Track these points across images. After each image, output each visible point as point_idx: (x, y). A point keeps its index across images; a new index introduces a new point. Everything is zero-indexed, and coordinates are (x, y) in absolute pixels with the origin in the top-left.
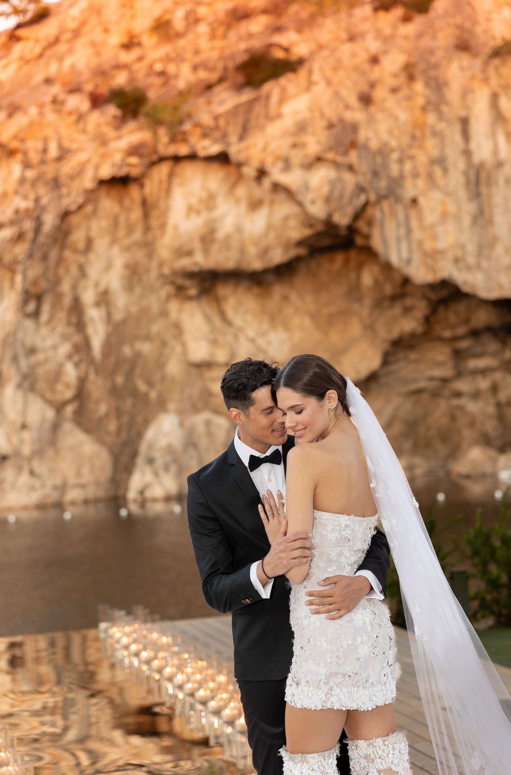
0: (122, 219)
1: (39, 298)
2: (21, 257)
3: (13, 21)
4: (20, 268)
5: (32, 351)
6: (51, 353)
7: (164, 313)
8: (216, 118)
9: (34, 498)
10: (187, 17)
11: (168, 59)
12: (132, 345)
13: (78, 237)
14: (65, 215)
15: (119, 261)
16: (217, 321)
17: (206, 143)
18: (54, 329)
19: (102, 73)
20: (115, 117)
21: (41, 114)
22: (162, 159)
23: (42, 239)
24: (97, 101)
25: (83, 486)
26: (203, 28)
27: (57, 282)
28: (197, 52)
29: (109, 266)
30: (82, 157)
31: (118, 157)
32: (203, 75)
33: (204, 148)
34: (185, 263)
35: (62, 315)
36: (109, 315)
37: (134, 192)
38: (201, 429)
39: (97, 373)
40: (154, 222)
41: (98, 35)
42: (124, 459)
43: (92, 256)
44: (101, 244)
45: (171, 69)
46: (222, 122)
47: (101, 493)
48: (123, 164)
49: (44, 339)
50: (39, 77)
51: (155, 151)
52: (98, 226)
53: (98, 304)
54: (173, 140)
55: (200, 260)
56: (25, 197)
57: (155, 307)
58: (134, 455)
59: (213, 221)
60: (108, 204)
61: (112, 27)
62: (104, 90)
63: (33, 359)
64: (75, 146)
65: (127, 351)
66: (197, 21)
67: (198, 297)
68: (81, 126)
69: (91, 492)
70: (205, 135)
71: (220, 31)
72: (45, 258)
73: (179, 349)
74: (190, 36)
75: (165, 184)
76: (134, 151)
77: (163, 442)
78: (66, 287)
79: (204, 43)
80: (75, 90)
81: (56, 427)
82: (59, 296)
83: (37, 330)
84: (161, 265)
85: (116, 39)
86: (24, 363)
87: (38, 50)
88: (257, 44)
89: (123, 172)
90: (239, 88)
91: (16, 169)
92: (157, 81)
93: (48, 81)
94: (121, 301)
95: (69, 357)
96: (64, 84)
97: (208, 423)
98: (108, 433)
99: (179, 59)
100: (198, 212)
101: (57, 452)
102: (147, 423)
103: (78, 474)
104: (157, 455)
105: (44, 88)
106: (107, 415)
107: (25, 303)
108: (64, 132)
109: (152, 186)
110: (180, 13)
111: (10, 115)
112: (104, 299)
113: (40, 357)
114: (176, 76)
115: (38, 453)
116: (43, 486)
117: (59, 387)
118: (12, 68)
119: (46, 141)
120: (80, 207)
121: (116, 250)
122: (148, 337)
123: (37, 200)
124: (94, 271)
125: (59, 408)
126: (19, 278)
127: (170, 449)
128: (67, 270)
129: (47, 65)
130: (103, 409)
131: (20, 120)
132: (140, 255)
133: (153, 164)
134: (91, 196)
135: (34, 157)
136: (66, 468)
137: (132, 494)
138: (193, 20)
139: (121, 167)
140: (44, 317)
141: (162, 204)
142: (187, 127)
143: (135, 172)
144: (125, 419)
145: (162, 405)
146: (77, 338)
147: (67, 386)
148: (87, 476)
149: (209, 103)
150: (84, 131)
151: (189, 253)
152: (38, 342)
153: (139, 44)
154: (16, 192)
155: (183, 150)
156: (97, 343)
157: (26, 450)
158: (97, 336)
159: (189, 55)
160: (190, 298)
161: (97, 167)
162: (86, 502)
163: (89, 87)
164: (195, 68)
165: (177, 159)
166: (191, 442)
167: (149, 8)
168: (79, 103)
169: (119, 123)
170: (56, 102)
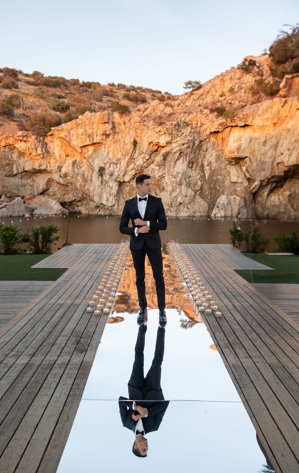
0: (216, 143)
1: (193, 163)
2: (189, 152)
3: (191, 89)
4: (188, 155)
5: (190, 177)
6: (195, 177)
7: (225, 169)
8: (244, 116)
9: (187, 214)
10: (238, 88)
11: (232, 99)
12: (216, 176)
13: (204, 147)
14: (201, 142)
15: (214, 154)
16: (240, 172)
17: (240, 123)
18: (196, 171)
19: (214, 103)
20: (216, 115)
21: (197, 114)
22: (227, 127)
23: (194, 148)
24: (212, 111)
25: (200, 212)
26: (243, 90)
27: (198, 159)
28: (240, 97)
29: (211, 155)
30: (206, 126)
31: (216, 126)
32: (241, 103)
33: (240, 124)
34: (232, 155)
35: (198, 168)
36: (211, 168)
37: (220, 135)
38: (232, 200)
39: (206, 183)
40: (224, 144)
41: (214, 93)
42: (211, 206)
43: (207, 152)
44: (210, 150)
45: (233, 102)
47: (205, 214)
49: (193, 174)
50: (197, 105)
51: (227, 124)
52: (209, 145)
53: (208, 165)
54: (231, 122)
55: (236, 155)
56: (191, 137)
57: (223, 167)
58: (214, 205)
59: (241, 144)
60: (212, 139)
61: (218, 90)
62: (214, 108)
63: (190, 179)
64: (205, 123)
65: (215, 178)
66: (242, 88)
67: (235, 164)
68: (207, 118)
69: (202, 214)
70: (240, 120)
71: (247, 92)
72: (195, 153)
73: (228, 178)
74: (239, 92)
75: (228, 134)
76: (221, 125)
77: (222, 202)
78: (200, 160)
79: (243, 95)
80: (206, 108)
81: (194, 197)
82: (198, 163)
83: (192, 171)
84: (225, 156)
85: (219, 94)
86: (187, 180)
87: (198, 97)
89: (217, 130)
91: (189, 129)
92: (229, 105)
93: (199, 106)
94: (214, 165)
95: (199, 179)
96: (203, 107)
97: (234, 198)
98: (208, 199)
99: (235, 99)
100: (237, 142)
101: (194, 203)
102: (218, 197)
103: (199, 209)
104: (220, 205)
105: (198, 107)
106: (207, 194)
107: (189, 164)
108: (202, 119)
109: (225, 134)
110: (237, 86)
111: (189, 115)
112: (210, 164)
113: (192, 178)
114: (234, 104)
115: (189, 203)
116: (190, 212)
117: (196, 186)
118: (191, 102)
119: (197, 121)
120: (205, 139)
121: (214, 151)
122: (220, 175)
123: (194, 137)
124: (207, 157)
125: (196, 192)
126: (188, 158)
127: (223, 204)
128: (200, 156)
129: (200, 101)
130: (207, 193)
131: (191, 116)
133: (226, 128)
134: (208, 136)
135: (194, 126)
136: (196, 207)
137: (212, 215)
138: (240, 88)
139: (217, 129)
140: (194, 168)
141: (227, 139)
142: (235, 118)
143: (220, 130)
144: (213, 196)
145: (223, 193)
146: (202, 174)
147: (198, 186)
148: (201, 210)
149: (242, 111)
150: (208, 119)
151: (234, 153)
152: (192, 174)
153: (225, 95)
154: (188, 135)
155: (234, 125)
156: (207, 176)
157: (186, 202)
158: (207, 174)
159: (238, 98)
160: (233, 165)
161: (210, 129)
162: (201, 216)
163: (210, 107)
164: (239, 102)
165: (232, 127)
166: (229, 203)
167: (228, 85)
168: (207, 111)
169: (218, 117)
170: (201, 111)
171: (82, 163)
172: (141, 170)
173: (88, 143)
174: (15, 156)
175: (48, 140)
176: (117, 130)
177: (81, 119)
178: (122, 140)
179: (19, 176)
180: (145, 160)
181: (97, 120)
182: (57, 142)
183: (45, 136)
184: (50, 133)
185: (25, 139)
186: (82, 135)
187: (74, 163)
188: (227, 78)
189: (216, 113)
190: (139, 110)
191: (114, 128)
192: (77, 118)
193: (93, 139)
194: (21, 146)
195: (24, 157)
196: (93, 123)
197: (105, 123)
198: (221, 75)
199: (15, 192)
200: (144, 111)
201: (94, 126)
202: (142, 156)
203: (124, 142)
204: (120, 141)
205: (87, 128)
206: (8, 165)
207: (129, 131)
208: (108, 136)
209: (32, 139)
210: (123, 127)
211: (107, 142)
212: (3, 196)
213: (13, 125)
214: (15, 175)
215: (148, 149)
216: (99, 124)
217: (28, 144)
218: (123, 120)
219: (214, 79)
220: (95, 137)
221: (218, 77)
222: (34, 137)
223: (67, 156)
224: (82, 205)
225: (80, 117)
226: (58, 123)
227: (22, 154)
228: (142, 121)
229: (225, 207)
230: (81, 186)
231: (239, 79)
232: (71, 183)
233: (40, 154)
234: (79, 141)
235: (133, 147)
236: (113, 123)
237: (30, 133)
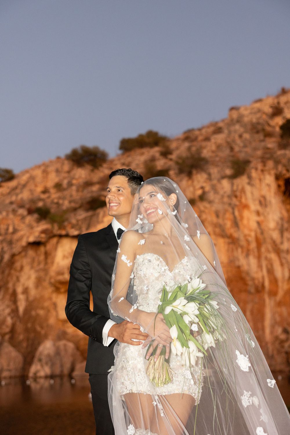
0: (36, 259)
7: (50, 299)
8: (78, 221)
10: (68, 183)
11: (59, 198)
12: (36, 311)
13: (18, 265)
14: (13, 256)
15: (33, 275)
18: (4, 302)
19: (33, 201)
20: (37, 218)
21: (7, 215)
22: (54, 236)
23: (2, 265)
24: (30, 212)
25: (10, 370)
26: (74, 188)
27: (7, 282)
28: (71, 196)
29: (29, 278)
30: (21, 233)
31: (37, 234)
32: (73, 205)
33: (72, 232)
34: (60, 278)
35: (8, 297)
36: (28, 297)
37: (42, 249)
38: (62, 347)
39: (20, 322)
40: (49, 261)
41: (32, 187)
42: (29, 359)
43: (23, 274)
44: (27, 269)
45: (61, 202)
46: (80, 223)
47: (17, 374)
48: (39, 236)
50: (7, 201)
51: (52, 232)
52: (25, 262)
53: (23, 293)
54: (60, 228)
57: (47, 296)
58: (33, 357)
60: (31, 253)
61: (38, 185)
62: (33, 207)
64: (19, 229)
65: (33, 313)
66: (72, 185)
68: (23, 221)
69: (13, 373)
70: (73, 227)
72: (3, 272)
73: (54, 313)
74: (69, 190)
75: (55, 247)
76: (44, 232)
77: (46, 352)
78: (10, 285)
79: (74, 193)
80: (22, 206)
81: (1, 344)
82: (7, 289)
84: (51, 278)
85: (39, 189)
87: (8, 191)
88: (95, 195)
89: (38, 240)
90: (87, 210)
92: (55, 206)
93: (11, 203)
94: (33, 292)
95: (9, 314)
96: (17, 205)
97: (65, 345)
98: (23, 348)
99: (64, 198)
102: (39, 344)
103: (8, 365)
104: (43, 358)
105: (10, 206)
106: (22, 340)
108: (16, 222)
109: (49, 247)
110: (65, 182)
112: (26, 291)
114: (62, 205)
117: (4, 327)
119: (8, 226)
120: (20, 253)
121: (32, 272)
122: (43, 308)
123: (2, 249)
124: (23, 279)
127: (49, 356)
129: (12, 197)
130: (21, 337)
132: (42, 274)
133: (51, 237)
134: (25, 249)
135: (3, 231)
136: (3, 362)
137: (31, 374)
138: (70, 184)
139: (38, 238)
141: (53, 254)
142: (66, 223)
143: (43, 240)
145: (47, 337)
146: (13, 307)
147: (7, 326)
148: (12, 366)
149: (75, 215)
150: (24, 223)
151: (63, 274)
153: (49, 192)
155: (63, 233)
156: (21, 309)
158: (22, 306)
159: (68, 197)
161: (28, 237)
162: (11, 377)
163: (27, 206)
164: (70, 202)
165: (61, 236)
166: (58, 353)
167: (53, 179)
168: (22, 212)
169: (38, 221)
170: (14, 211)
188: (52, 169)
189: (36, 216)
198: (44, 164)
219: (33, 169)
221: (39, 167)
229: (51, 360)
231: (69, 172)
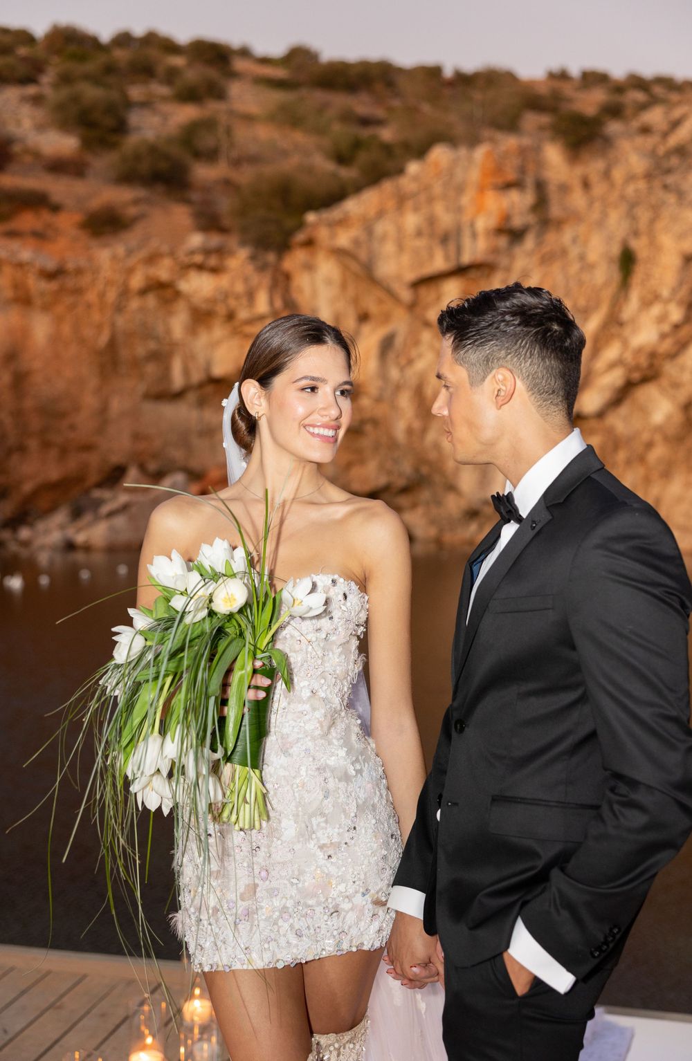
171: (417, 342)
172: (651, 366)
173: (439, 263)
174: (178, 323)
175: (294, 260)
176: (555, 211)
177: (416, 178)
178: (574, 252)
179: (192, 397)
180: (666, 328)
181: (475, 175)
182: (327, 268)
183: (283, 247)
184: (300, 237)
185: (213, 261)
186: (419, 233)
187: (387, 345)
190: (646, 130)
191: (541, 204)
192: (400, 171)
193: (459, 250)
194: (199, 286)
195: (209, 328)
196: (460, 189)
197: (508, 186)
199: (177, 454)
200: (665, 135)
201: (466, 200)
202: (656, 310)
203: (582, 257)
204: (564, 252)
205: (439, 209)
206: (155, 356)
207: (605, 215)
208: (515, 235)
209: (239, 259)
210: (578, 199)
211: (512, 257)
212: (133, 472)
213: (181, 215)
214: (178, 396)
215: (681, 284)
216: (481, 189)
217: (224, 281)
218: (579, 171)
220: (467, 242)
222: (243, 254)
223: (364, 317)
224: (414, 506)
225: (413, 168)
226: (333, 197)
227: (201, 317)
228: (659, 170)
230: (410, 431)
232: (375, 422)
233: (261, 318)
234: (406, 259)
235: (616, 276)
236: (540, 186)
237: (232, 241)
